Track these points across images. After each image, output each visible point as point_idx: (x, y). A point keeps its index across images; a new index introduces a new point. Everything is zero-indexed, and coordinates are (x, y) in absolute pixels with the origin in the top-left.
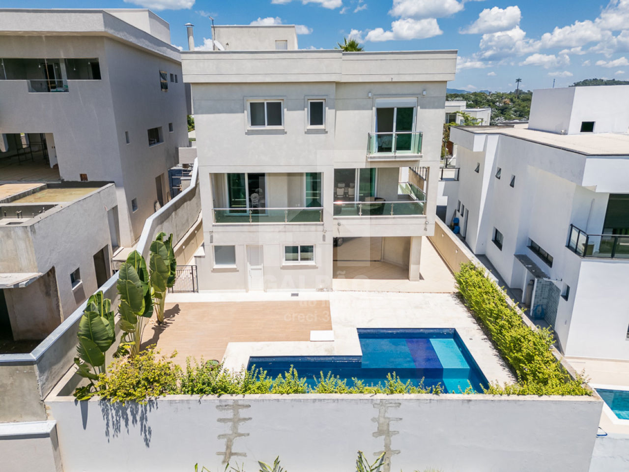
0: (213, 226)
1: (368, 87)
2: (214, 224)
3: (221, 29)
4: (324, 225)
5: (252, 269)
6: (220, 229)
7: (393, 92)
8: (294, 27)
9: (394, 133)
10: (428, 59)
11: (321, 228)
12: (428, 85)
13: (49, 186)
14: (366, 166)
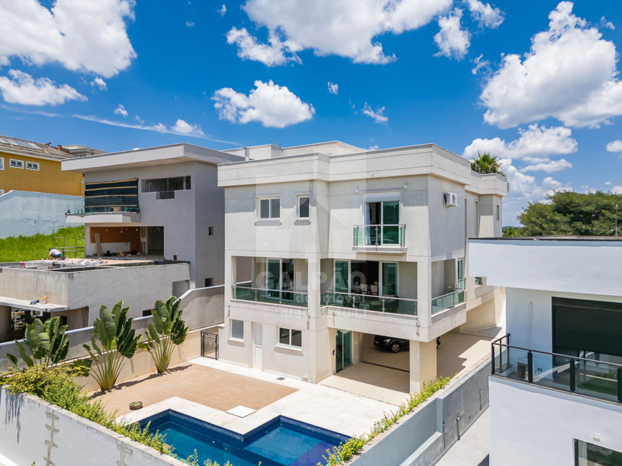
0: (231, 301)
1: (356, 184)
2: (232, 299)
3: (287, 150)
4: (309, 311)
5: (256, 347)
6: (235, 304)
7: (378, 187)
8: (336, 142)
9: (382, 225)
10: (404, 155)
11: (304, 313)
12: (409, 180)
13: (156, 263)
14: (356, 258)
